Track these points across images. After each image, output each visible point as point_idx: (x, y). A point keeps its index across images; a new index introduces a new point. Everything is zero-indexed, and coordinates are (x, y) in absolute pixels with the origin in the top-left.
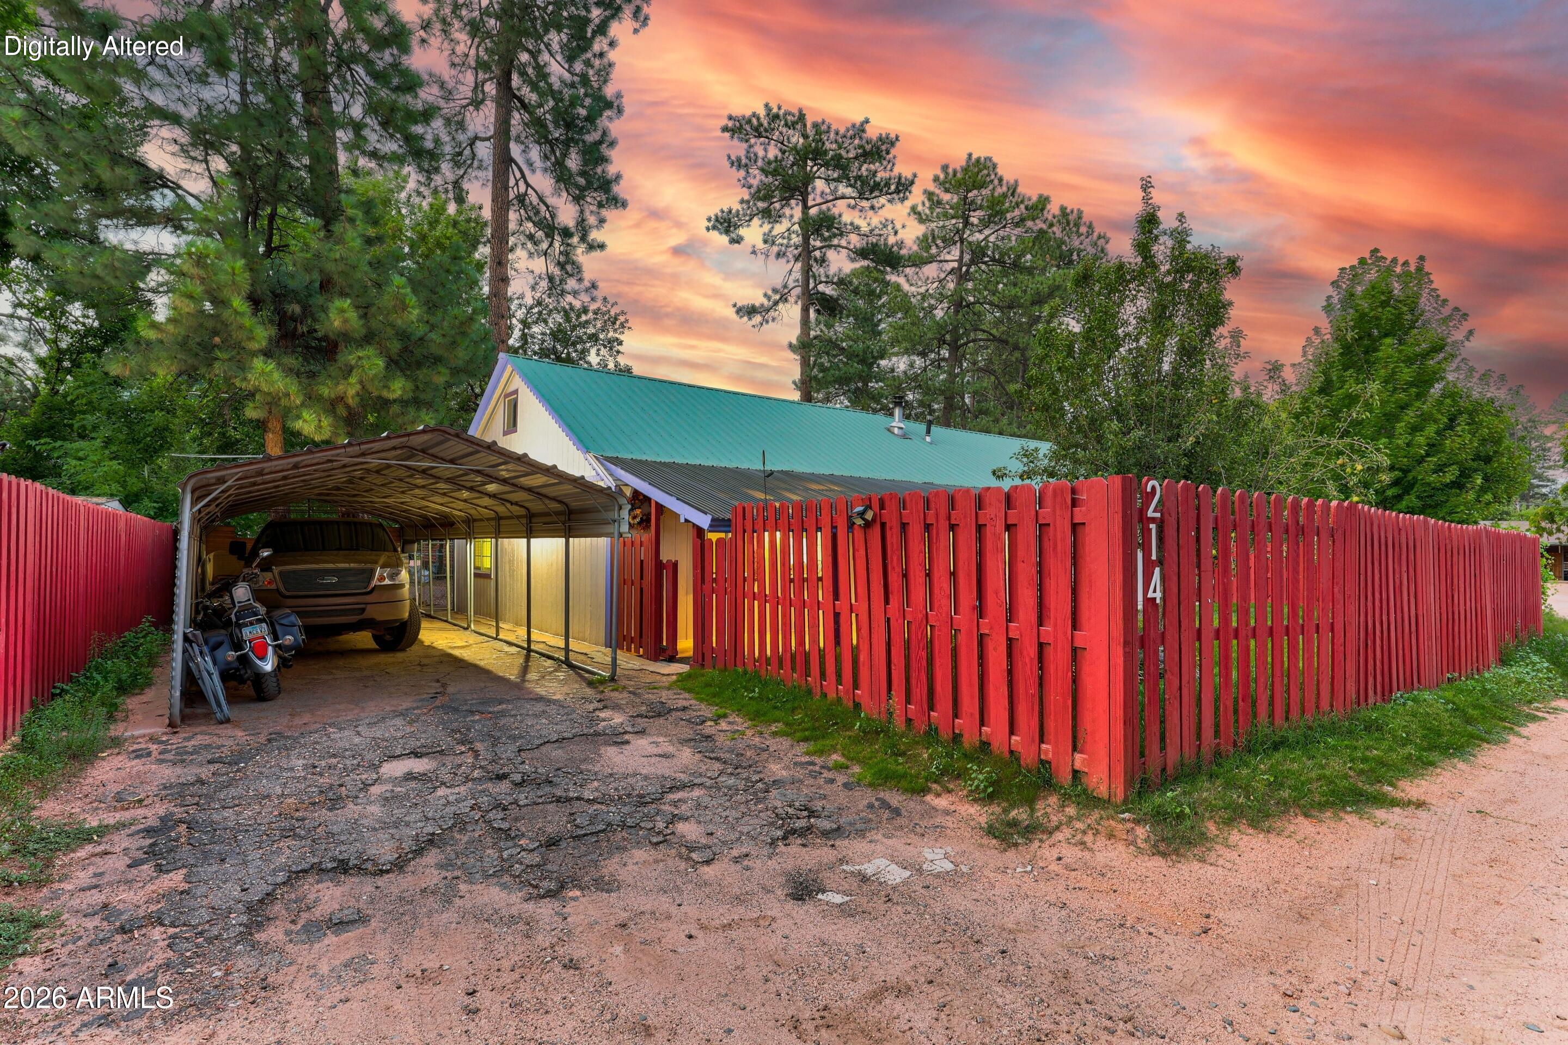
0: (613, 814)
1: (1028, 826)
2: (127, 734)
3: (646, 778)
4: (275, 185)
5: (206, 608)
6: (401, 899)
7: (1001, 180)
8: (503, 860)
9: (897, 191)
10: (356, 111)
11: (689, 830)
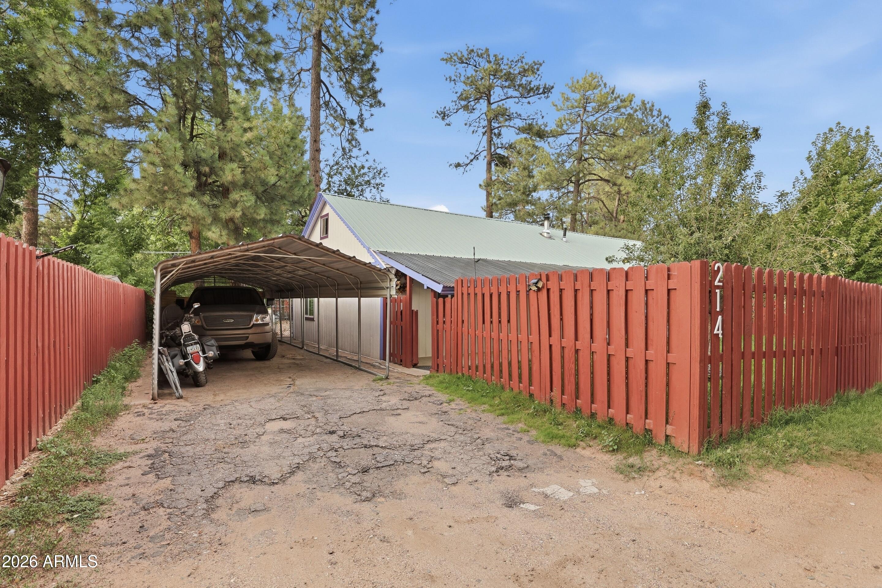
0: (397, 455)
1: (640, 468)
2: (132, 403)
3: (413, 435)
4: (195, 101)
5: (167, 336)
6: (286, 499)
7: (605, 84)
8: (339, 479)
9: (544, 93)
10: (238, 57)
11: (440, 466)
